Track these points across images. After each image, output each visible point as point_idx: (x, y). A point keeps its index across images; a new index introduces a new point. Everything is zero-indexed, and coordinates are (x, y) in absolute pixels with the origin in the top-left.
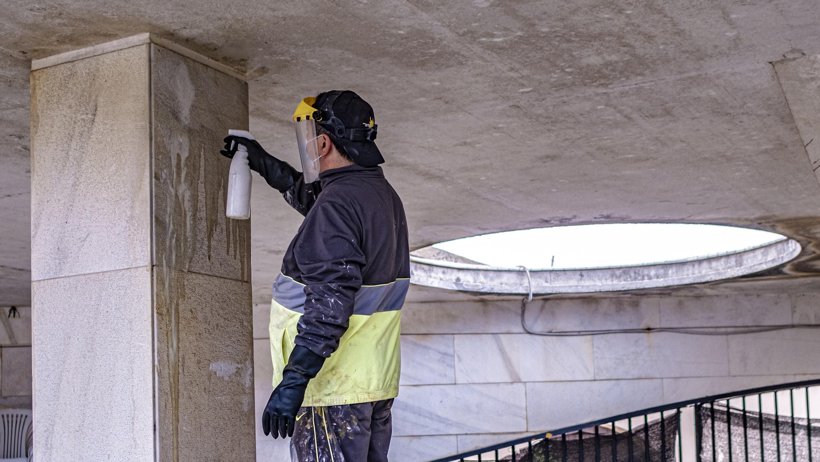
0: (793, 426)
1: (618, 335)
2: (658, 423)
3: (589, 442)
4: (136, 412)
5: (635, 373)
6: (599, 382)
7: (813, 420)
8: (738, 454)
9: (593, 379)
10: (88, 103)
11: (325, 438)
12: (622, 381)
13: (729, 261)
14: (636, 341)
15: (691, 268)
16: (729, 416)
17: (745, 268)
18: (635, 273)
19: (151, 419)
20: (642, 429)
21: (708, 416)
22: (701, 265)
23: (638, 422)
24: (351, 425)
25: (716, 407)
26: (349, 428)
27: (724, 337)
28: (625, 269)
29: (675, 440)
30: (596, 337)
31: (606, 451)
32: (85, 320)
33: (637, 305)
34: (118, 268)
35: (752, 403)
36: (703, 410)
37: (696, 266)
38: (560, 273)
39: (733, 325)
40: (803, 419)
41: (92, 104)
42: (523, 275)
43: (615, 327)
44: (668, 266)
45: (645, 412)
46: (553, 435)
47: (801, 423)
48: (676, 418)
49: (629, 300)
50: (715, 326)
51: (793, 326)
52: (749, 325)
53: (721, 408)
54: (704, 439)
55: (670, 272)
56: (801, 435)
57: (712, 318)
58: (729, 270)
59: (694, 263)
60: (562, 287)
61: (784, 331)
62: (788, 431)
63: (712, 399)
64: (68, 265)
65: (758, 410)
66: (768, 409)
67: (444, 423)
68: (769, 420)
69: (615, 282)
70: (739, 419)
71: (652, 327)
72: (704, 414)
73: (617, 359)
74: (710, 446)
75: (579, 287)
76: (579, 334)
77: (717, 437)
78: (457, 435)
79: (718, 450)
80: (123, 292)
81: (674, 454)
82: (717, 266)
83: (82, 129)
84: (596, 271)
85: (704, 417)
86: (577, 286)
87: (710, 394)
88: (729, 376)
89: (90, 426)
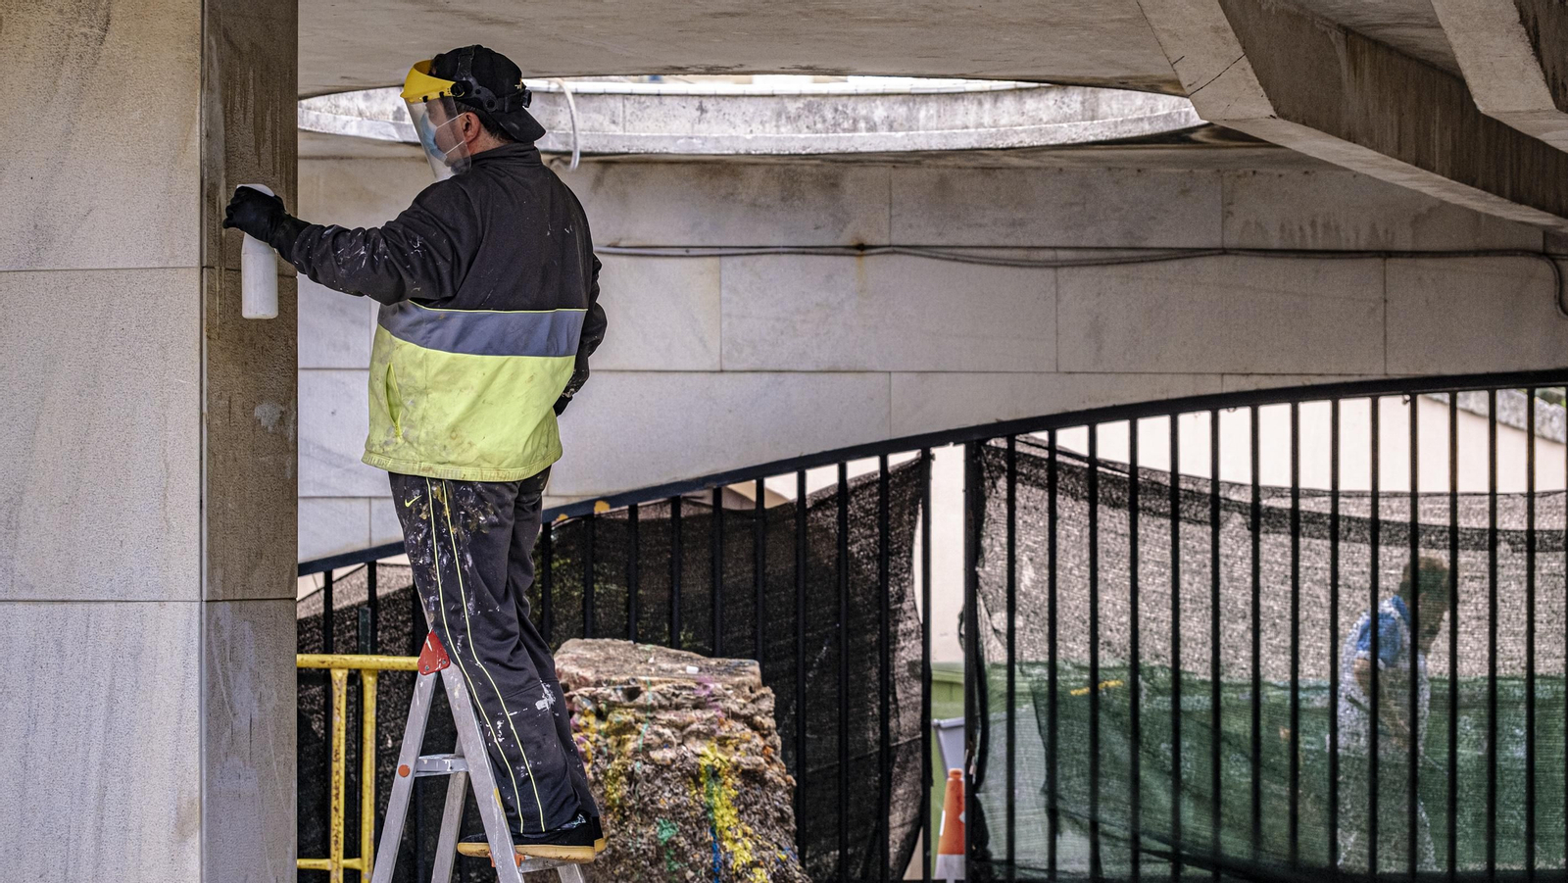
0: (1215, 502)
1: (785, 258)
2: (871, 483)
3: (697, 525)
4: (171, 480)
5: (824, 357)
6: (731, 375)
7: (1266, 488)
8: (1071, 569)
9: (718, 368)
10: (94, 11)
11: (448, 532)
12: (789, 376)
13: (1066, 100)
14: (829, 277)
15: (973, 108)
16: (1053, 473)
17: (1103, 125)
18: (836, 110)
19: (198, 492)
20: (831, 498)
21: (1001, 469)
22: (999, 104)
23: (821, 479)
24: (485, 514)
25: (1020, 448)
26: (482, 518)
27: (1050, 272)
28: (812, 99)
29: (914, 528)
30: (728, 262)
31: (738, 548)
32: (82, 339)
33: (835, 185)
34: (142, 266)
35: (1112, 442)
36: (988, 453)
37: (987, 105)
38: (648, 101)
39: (1072, 243)
40: (1241, 485)
41: (100, 12)
42: (555, 104)
43: (778, 240)
44: (918, 99)
45: (840, 457)
46: (611, 507)
47: (1234, 496)
48: (920, 472)
49: (814, 170)
50: (1029, 244)
51: (1224, 251)
52: (1114, 243)
53: (1034, 452)
54: (988, 528)
55: (922, 114)
56: (1235, 525)
57: (1022, 223)
58: (1065, 125)
59: (981, 96)
60: (654, 138)
61: (1199, 262)
62: (1201, 515)
63: (1013, 429)
64: (53, 252)
65: (1125, 459)
66: (1154, 456)
67: (338, 467)
68: (1156, 488)
69: (786, 131)
70: (1078, 480)
71: (868, 241)
72: (989, 465)
73: (778, 319)
74: (1001, 545)
75: (694, 140)
76: (687, 252)
77: (1019, 523)
78: (370, 498)
79: (1022, 557)
80: (151, 302)
81: (910, 564)
82: (1038, 109)
83: (82, 49)
84: (739, 100)
85: (990, 472)
86: (691, 138)
87: (1006, 416)
88: (1057, 372)
89: (90, 498)
